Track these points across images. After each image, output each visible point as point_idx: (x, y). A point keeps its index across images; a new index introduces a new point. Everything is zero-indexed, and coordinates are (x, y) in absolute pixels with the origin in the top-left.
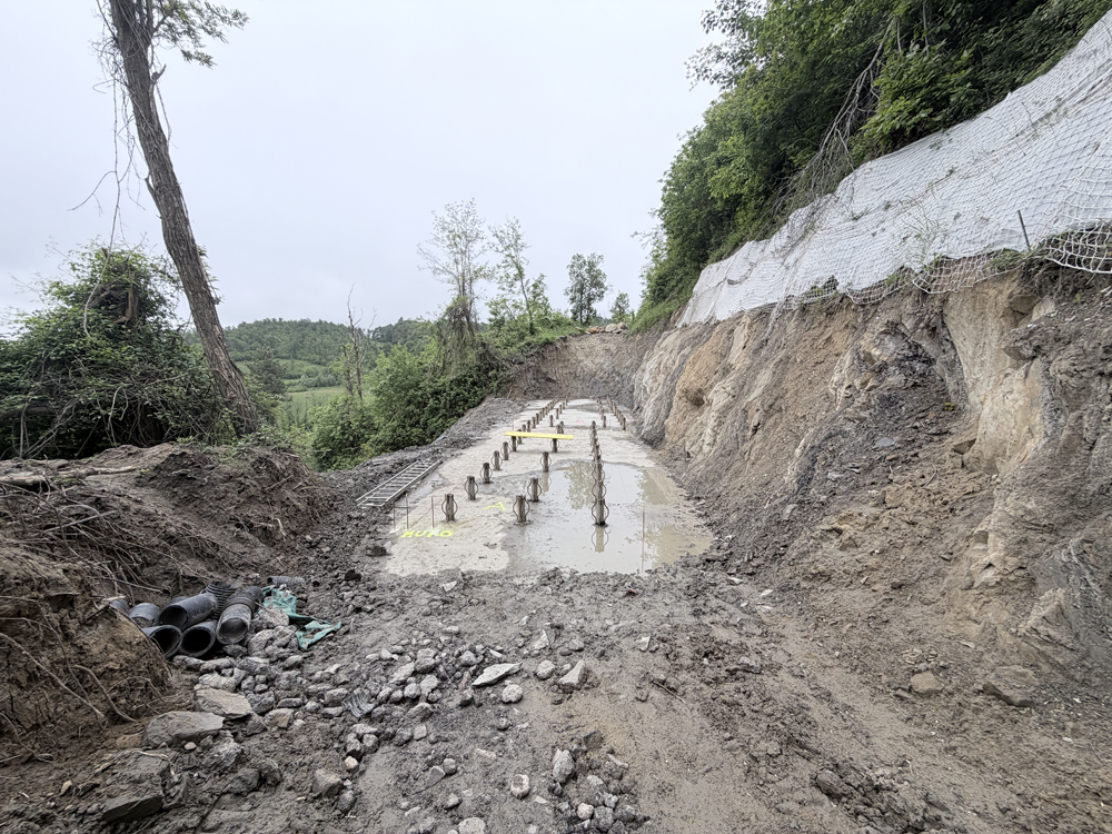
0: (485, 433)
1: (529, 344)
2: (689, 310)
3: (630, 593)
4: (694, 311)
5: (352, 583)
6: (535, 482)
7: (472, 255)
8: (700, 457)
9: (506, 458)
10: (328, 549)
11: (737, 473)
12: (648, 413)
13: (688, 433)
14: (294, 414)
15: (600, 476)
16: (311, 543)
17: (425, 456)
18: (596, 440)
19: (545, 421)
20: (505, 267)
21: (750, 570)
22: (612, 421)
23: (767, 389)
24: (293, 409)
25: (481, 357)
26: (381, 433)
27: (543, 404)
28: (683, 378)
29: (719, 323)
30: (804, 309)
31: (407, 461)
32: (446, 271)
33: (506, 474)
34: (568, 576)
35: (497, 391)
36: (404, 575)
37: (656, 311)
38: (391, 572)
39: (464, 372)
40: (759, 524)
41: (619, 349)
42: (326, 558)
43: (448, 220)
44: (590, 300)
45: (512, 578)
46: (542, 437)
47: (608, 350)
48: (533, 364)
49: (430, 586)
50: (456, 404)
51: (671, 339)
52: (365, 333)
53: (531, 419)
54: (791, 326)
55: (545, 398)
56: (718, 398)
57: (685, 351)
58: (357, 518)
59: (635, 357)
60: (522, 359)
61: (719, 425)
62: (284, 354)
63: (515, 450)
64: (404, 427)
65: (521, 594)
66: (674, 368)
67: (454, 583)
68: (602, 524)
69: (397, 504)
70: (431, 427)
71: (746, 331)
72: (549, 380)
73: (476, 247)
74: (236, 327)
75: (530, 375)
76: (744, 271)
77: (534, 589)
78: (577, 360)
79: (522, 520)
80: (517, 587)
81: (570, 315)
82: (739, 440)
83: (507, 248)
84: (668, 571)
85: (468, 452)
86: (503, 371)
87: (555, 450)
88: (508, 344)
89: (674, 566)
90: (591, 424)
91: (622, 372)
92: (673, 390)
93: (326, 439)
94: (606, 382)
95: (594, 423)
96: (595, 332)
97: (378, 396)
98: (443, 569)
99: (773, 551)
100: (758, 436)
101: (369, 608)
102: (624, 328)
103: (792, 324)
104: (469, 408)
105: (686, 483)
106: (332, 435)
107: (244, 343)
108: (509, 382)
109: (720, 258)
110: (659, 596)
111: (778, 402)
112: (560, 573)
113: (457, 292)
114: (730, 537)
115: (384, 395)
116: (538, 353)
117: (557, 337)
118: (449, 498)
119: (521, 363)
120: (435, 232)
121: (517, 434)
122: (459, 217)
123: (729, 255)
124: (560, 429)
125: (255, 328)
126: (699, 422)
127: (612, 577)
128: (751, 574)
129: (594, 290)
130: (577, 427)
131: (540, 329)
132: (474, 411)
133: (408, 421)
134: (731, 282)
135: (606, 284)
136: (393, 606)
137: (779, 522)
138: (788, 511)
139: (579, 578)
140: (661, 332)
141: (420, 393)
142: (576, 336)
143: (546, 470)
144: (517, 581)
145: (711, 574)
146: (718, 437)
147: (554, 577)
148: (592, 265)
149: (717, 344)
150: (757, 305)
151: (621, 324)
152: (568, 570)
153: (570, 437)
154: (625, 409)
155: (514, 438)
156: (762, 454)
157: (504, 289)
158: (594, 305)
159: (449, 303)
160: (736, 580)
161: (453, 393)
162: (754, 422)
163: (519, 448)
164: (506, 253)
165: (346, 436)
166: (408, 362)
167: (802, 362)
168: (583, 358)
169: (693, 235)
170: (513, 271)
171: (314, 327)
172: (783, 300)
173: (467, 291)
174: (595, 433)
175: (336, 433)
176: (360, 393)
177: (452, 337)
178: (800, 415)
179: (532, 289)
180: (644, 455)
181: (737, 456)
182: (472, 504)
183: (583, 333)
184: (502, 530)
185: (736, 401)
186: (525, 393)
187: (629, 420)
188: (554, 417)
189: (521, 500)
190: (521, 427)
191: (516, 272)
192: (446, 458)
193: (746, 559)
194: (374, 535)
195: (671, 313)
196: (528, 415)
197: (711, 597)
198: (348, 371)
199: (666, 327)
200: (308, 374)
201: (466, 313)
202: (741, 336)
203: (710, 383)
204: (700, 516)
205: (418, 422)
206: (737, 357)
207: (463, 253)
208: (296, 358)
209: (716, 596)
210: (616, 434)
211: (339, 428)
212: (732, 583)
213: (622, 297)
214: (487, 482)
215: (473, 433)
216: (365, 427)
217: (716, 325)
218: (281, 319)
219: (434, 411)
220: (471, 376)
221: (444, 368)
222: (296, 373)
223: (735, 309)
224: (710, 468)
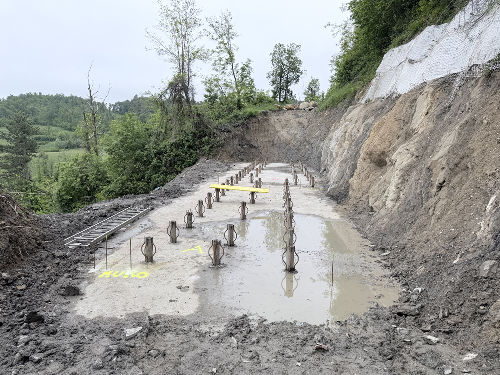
0: (196, 186)
1: (236, 117)
2: (372, 88)
3: (320, 350)
4: (377, 88)
5: (33, 325)
6: (232, 228)
7: (191, 40)
8: (383, 212)
9: (210, 207)
10: (24, 287)
11: (422, 227)
12: (334, 173)
13: (373, 189)
14: (49, 169)
15: (291, 226)
16: (7, 280)
17: (139, 203)
18: (289, 194)
19: (247, 178)
20: (219, 53)
21: (447, 329)
22: (303, 180)
23: (453, 149)
24: (49, 165)
25: (197, 125)
26: (113, 185)
27: (245, 165)
28: (368, 142)
29: (400, 96)
30: (490, 75)
31: (123, 208)
32: (168, 52)
33: (209, 221)
34: (257, 325)
35: (209, 154)
36: (91, 317)
37: (343, 91)
38: (79, 313)
39: (182, 138)
40: (453, 279)
41: (310, 123)
42: (19, 296)
43: (172, 9)
44: (288, 82)
45: (199, 325)
46: (243, 190)
47: (301, 124)
48: (238, 133)
49: (114, 330)
50: (175, 163)
51: (356, 113)
52: (108, 107)
53: (234, 176)
54: (476, 93)
55: (248, 161)
56: (402, 158)
57: (369, 121)
58: (61, 257)
59: (324, 129)
60: (230, 128)
61: (403, 183)
62: (43, 122)
63: (218, 200)
64: (132, 181)
65: (206, 345)
66: (359, 135)
67: (139, 329)
68: (292, 270)
69: (104, 245)
70: (154, 182)
71: (429, 99)
72: (252, 146)
73: (194, 33)
74: (6, 99)
75: (236, 142)
76: (424, 51)
77: (219, 340)
78: (275, 131)
79: (217, 263)
80: (203, 336)
81: (271, 95)
82: (424, 196)
83: (221, 36)
84: (359, 324)
85: (178, 202)
86: (215, 138)
87: (253, 202)
88: (219, 117)
89: (364, 318)
90: (284, 182)
91: (312, 141)
92: (358, 154)
93: (70, 189)
94: (298, 149)
95: (287, 180)
96: (290, 109)
97: (111, 154)
98: (132, 312)
99: (472, 310)
100: (444, 192)
101: (36, 357)
102: (315, 106)
103: (477, 90)
104: (186, 167)
105: (371, 235)
106: (73, 185)
107: (11, 112)
108: (219, 147)
109: (401, 43)
110: (352, 355)
111: (465, 161)
112: (249, 321)
113: (178, 71)
114: (420, 289)
115: (116, 154)
116: (243, 124)
117: (260, 112)
118: (149, 241)
119: (229, 132)
120: (160, 19)
121: (221, 187)
122: (181, 7)
123: (410, 40)
124: (259, 184)
125: (21, 100)
126: (383, 180)
127: (301, 328)
128: (448, 333)
129: (291, 74)
130: (273, 184)
131: (246, 104)
132: (190, 170)
133: (135, 176)
134: (412, 62)
135: (301, 70)
136: (64, 356)
137: (476, 279)
138: (487, 268)
139: (267, 328)
140: (346, 108)
141: (146, 153)
142: (275, 111)
143: (244, 218)
144: (204, 329)
145: (406, 331)
146: (402, 193)
147: (242, 325)
148: (291, 53)
149: (401, 112)
150: (440, 77)
151: (313, 103)
152: (256, 318)
153: (267, 191)
154: (314, 171)
155: (218, 190)
156: (448, 210)
157: (217, 71)
158: (292, 87)
159: (171, 79)
160: (434, 339)
161: (173, 154)
162: (439, 179)
163: (222, 199)
164: (220, 40)
165: (84, 187)
166: (137, 128)
167: (489, 123)
168: (280, 129)
169: (377, 26)
170: (226, 56)
171: (67, 100)
172: (466, 69)
173: (186, 71)
174: (288, 188)
175: (77, 184)
176: (97, 152)
177: (171, 108)
178: (488, 172)
179: (240, 71)
180: (330, 208)
181: (422, 211)
182: (174, 247)
183: (281, 109)
184: (197, 273)
185: (420, 161)
186: (232, 157)
187: (317, 180)
188: (254, 176)
189: (217, 245)
190: (225, 182)
191: (228, 57)
192: (158, 206)
193: (441, 316)
194: (73, 274)
195: (356, 92)
196: (233, 173)
197: (408, 358)
198: (87, 134)
199: (350, 104)
200: (61, 138)
201: (186, 89)
202: (423, 104)
203: (393, 146)
204: (386, 266)
205: (143, 177)
206: (420, 122)
207: (183, 37)
208: (52, 125)
209: (414, 358)
210: (306, 190)
211: (79, 180)
212: (429, 343)
213: (314, 83)
214: (190, 227)
215: (185, 186)
216: (100, 180)
217: (397, 98)
218: (41, 94)
219: (157, 169)
220: (188, 141)
221: (166, 133)
222: (51, 136)
223: (417, 81)
224: (394, 222)
